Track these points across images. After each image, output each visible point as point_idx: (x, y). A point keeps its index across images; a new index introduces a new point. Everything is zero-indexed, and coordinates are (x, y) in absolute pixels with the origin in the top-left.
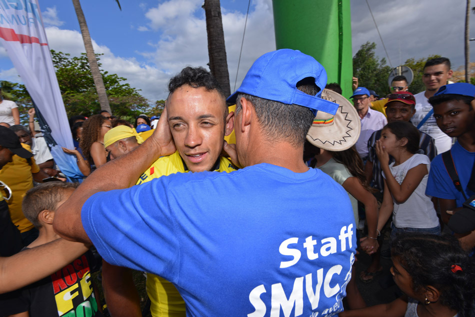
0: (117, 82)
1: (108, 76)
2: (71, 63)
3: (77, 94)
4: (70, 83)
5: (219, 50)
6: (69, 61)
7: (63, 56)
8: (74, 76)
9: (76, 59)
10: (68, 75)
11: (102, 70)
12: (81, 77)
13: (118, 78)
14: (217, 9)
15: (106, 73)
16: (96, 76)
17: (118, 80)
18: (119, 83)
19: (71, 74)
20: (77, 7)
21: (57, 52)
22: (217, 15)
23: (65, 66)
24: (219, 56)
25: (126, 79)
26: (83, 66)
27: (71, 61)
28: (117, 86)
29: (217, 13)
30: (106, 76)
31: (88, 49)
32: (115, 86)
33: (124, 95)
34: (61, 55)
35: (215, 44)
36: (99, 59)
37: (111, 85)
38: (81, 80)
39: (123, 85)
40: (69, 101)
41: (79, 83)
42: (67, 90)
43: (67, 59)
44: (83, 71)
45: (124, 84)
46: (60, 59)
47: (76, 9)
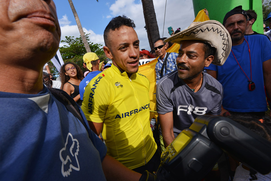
0: (98, 47)
2: (75, 41)
3: (80, 57)
4: (76, 51)
5: (150, 12)
6: (74, 41)
7: (71, 38)
8: (78, 47)
9: (77, 38)
10: (75, 48)
11: (90, 42)
12: (81, 48)
15: (92, 43)
16: (86, 45)
18: (99, 48)
19: (76, 47)
20: (73, 8)
21: (68, 37)
23: (73, 43)
24: (151, 16)
25: (102, 45)
26: (81, 42)
27: (75, 40)
30: (92, 45)
31: (80, 30)
32: (97, 50)
33: (102, 54)
34: (70, 38)
35: (148, 9)
36: (88, 37)
37: (95, 50)
38: (81, 49)
39: (101, 49)
40: (77, 61)
41: (80, 51)
42: (75, 56)
43: (73, 40)
44: (82, 44)
46: (70, 40)
47: (72, 10)
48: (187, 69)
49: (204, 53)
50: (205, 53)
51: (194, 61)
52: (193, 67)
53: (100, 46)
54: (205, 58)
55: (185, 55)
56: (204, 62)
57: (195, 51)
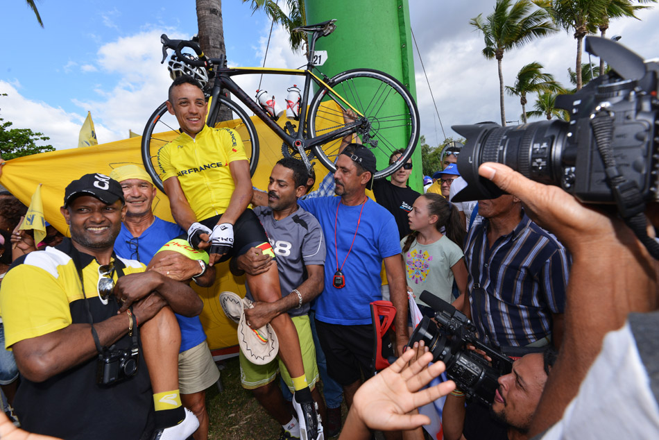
0: (29, 141)
1: (12, 130)
13: (32, 135)
14: (218, 37)
15: (9, 124)
17: (31, 137)
18: (33, 144)
22: (219, 46)
25: (48, 138)
28: (31, 146)
29: (217, 43)
30: (8, 129)
32: (26, 148)
37: (16, 146)
45: (45, 145)
48: (277, 198)
49: (294, 182)
50: (296, 182)
51: (284, 190)
52: (283, 196)
53: (36, 139)
54: (296, 188)
55: (275, 183)
56: (295, 192)
57: (285, 180)
